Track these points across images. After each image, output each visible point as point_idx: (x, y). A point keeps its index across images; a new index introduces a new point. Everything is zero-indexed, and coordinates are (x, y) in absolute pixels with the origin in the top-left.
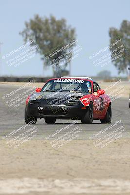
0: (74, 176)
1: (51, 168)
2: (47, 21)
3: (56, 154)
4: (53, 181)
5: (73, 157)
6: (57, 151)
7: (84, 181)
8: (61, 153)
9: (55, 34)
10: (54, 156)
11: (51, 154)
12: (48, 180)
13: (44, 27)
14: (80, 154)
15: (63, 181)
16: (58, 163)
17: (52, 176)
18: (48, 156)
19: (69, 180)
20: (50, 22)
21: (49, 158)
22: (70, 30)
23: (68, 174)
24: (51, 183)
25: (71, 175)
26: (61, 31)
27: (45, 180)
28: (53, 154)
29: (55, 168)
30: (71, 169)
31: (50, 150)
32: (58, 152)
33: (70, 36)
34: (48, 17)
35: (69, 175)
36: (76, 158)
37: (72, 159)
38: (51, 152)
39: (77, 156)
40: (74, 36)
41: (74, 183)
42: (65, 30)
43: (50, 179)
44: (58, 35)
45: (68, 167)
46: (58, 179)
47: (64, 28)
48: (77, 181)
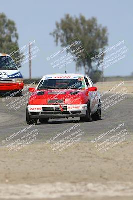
0: (107, 179)
1: (83, 172)
2: (77, 21)
3: (89, 157)
4: (86, 185)
5: (106, 160)
6: (90, 153)
7: (117, 184)
8: (94, 156)
9: (86, 34)
10: (86, 159)
11: (83, 157)
12: (80, 184)
13: (74, 28)
14: (113, 156)
15: (96, 185)
16: (90, 167)
17: (85, 180)
18: (81, 159)
19: (103, 184)
20: (80, 21)
21: (82, 162)
22: (101, 29)
23: (101, 177)
24: (84, 187)
25: (104, 179)
26: (92, 30)
27: (77, 185)
28: (86, 157)
29: (87, 171)
30: (104, 172)
31: (82, 153)
32: (90, 155)
33: (101, 35)
34: (78, 17)
35: (103, 178)
36: (109, 161)
37: (105, 162)
38: (84, 155)
39: (110, 158)
40: (106, 35)
41: (107, 186)
42: (96, 30)
43: (83, 183)
44: (89, 35)
45: (101, 170)
46: (91, 182)
47: (95, 28)
48: (110, 184)
